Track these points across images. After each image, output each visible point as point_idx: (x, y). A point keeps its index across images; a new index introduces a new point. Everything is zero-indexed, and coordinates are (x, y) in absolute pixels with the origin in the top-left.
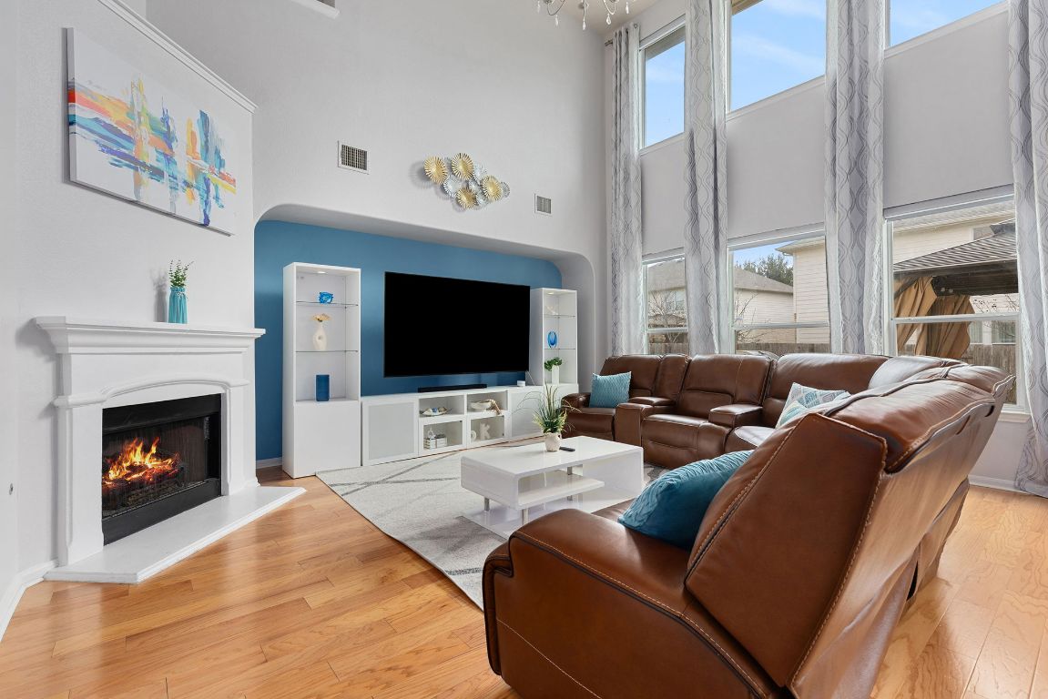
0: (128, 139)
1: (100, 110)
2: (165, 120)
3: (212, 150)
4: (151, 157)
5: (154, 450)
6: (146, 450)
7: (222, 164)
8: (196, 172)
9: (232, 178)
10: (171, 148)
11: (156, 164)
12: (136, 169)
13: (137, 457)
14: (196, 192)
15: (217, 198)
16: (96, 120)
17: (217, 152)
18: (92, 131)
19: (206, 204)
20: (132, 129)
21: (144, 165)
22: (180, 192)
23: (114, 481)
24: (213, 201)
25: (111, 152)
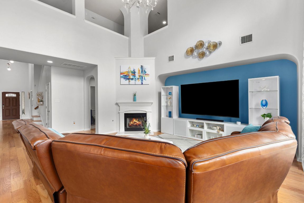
0: (128, 76)
1: (123, 74)
2: (134, 70)
3: (143, 71)
4: (131, 77)
5: (137, 120)
6: (136, 120)
7: (146, 72)
8: (140, 76)
9: (148, 74)
10: (135, 74)
11: (132, 78)
12: (129, 80)
13: (135, 121)
14: (140, 80)
15: (144, 79)
16: (123, 75)
17: (145, 71)
18: (123, 77)
19: (142, 81)
20: (128, 74)
21: (130, 79)
22: (137, 81)
23: (131, 124)
24: (143, 80)
25: (125, 79)
